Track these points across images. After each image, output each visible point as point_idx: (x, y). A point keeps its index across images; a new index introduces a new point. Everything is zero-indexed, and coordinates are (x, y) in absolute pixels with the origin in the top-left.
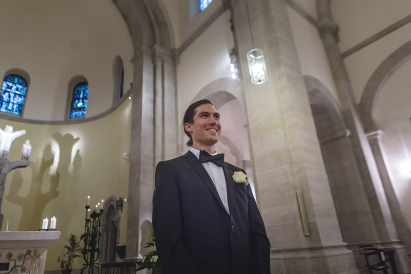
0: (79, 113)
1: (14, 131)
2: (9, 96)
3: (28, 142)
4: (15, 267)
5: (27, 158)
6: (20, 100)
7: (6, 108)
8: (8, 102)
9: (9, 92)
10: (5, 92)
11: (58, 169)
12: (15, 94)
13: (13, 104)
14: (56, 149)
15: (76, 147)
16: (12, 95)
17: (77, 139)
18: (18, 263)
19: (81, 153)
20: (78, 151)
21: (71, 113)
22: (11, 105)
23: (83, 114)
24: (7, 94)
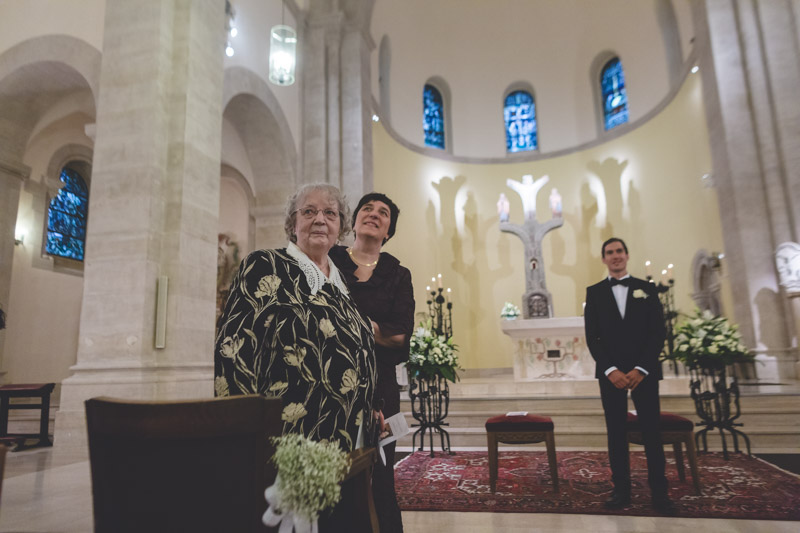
0: (618, 117)
1: (535, 180)
2: (517, 127)
3: (554, 191)
4: (566, 354)
5: (559, 215)
6: (530, 127)
7: (518, 145)
8: (518, 136)
9: (514, 121)
10: (510, 122)
11: (607, 217)
12: (523, 121)
13: (525, 136)
14: (597, 188)
15: (626, 178)
16: (519, 123)
17: (625, 163)
18: (570, 351)
19: (636, 185)
20: (631, 183)
21: (606, 121)
22: (521, 139)
23: (625, 116)
24: (513, 125)
